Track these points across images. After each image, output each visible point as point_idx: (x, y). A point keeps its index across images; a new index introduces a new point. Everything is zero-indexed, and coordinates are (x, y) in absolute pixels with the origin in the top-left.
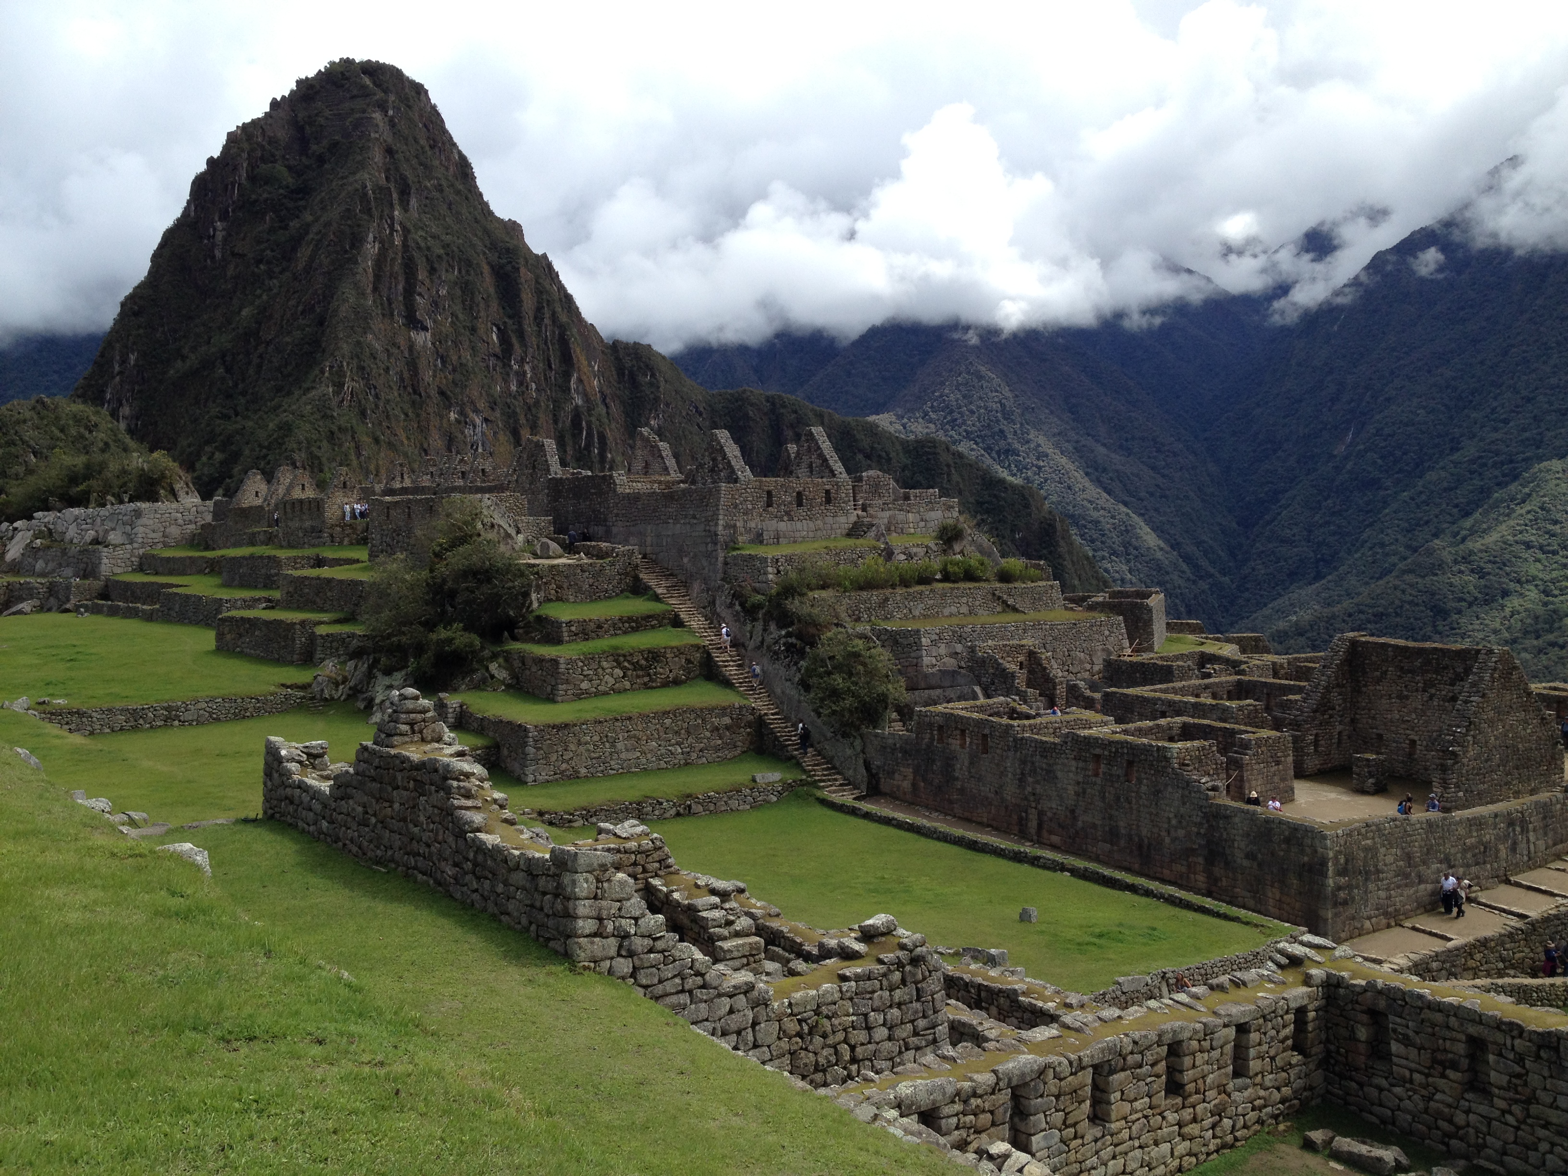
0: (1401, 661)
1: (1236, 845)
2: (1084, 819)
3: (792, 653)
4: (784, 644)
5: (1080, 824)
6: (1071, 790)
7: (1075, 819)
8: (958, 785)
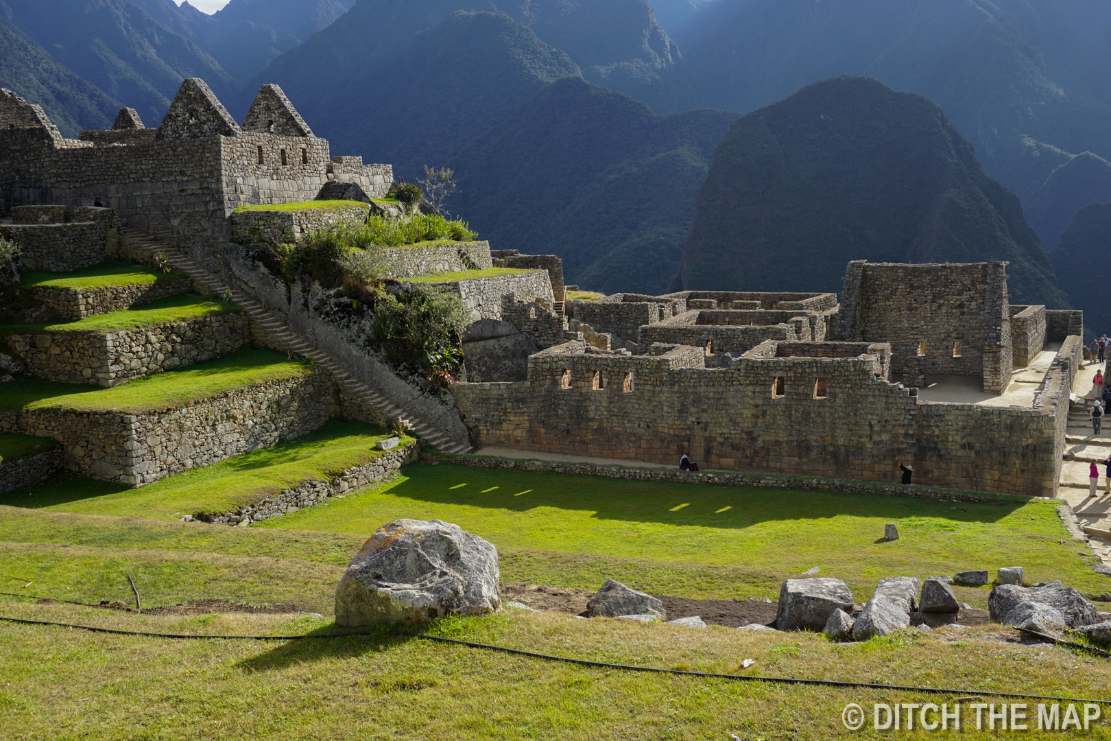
0: (910, 280)
1: (950, 439)
2: (763, 438)
3: (348, 313)
4: (336, 305)
5: (760, 443)
6: (747, 413)
7: (754, 439)
8: (595, 425)
